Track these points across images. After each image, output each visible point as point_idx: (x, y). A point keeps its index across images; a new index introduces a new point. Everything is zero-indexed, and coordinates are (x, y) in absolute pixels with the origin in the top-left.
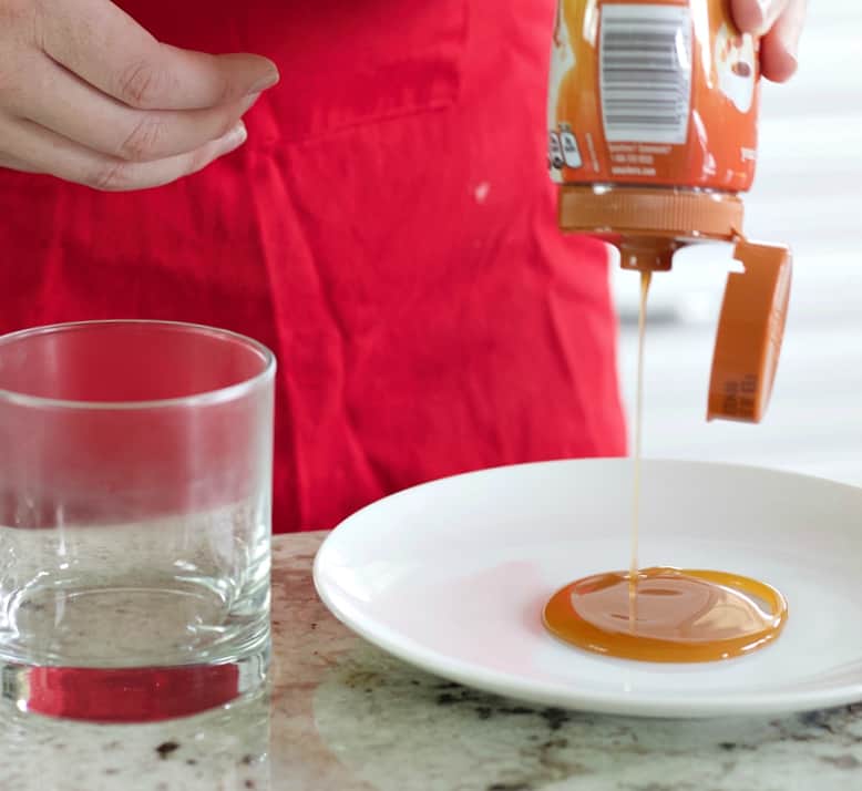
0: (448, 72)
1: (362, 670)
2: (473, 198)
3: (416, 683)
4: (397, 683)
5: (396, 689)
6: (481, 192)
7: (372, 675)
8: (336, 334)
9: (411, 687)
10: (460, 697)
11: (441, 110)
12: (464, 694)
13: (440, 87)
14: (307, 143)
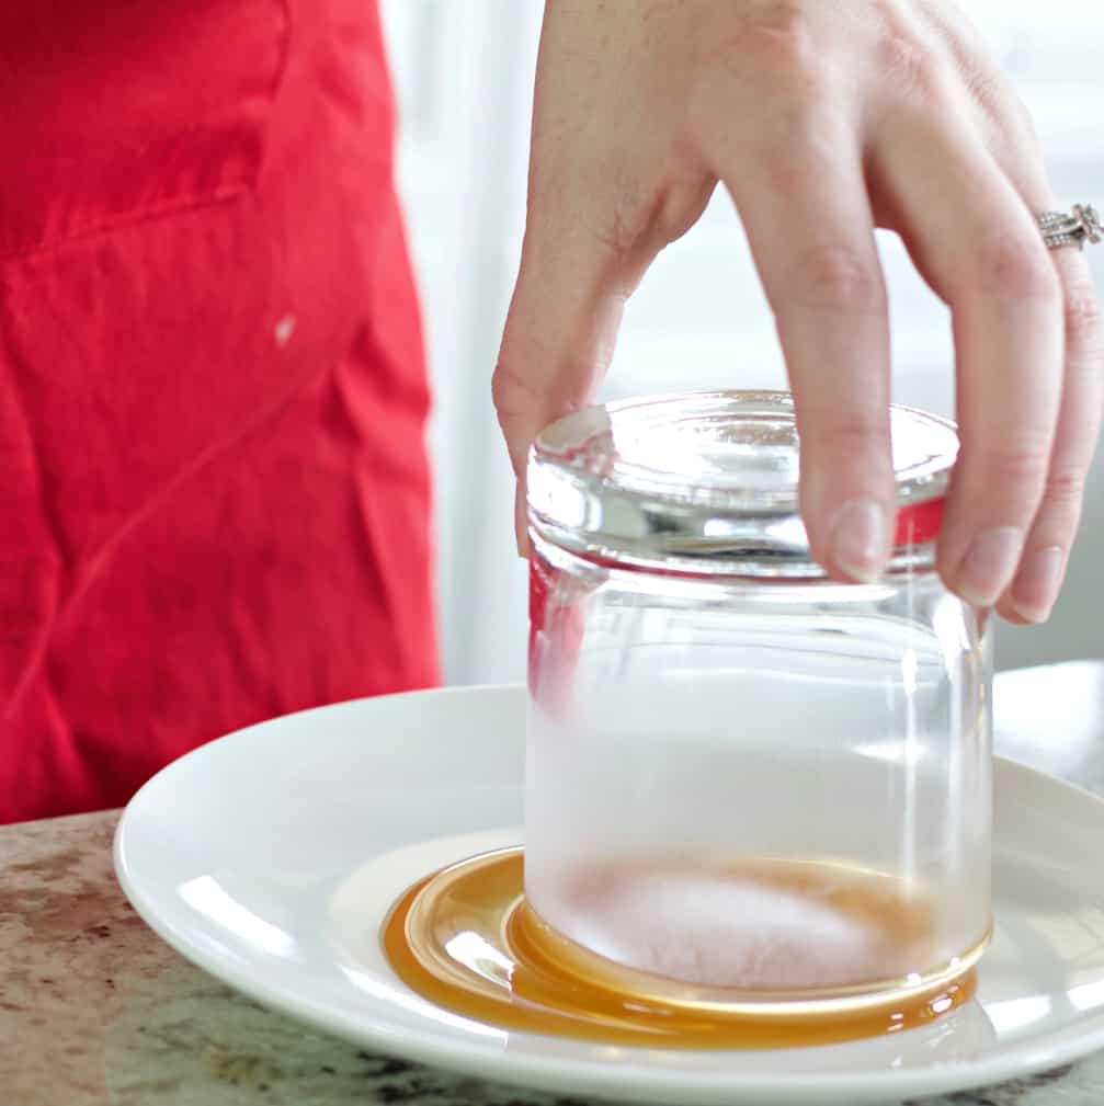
0: (246, 143)
1: (233, 1053)
2: (271, 339)
3: (329, 1070)
4: (300, 1073)
5: (305, 1082)
6: (284, 331)
7: (252, 1062)
8: (54, 559)
9: (326, 1079)
10: (411, 1090)
11: (231, 201)
12: (415, 1084)
13: (232, 168)
14: (34, 259)
